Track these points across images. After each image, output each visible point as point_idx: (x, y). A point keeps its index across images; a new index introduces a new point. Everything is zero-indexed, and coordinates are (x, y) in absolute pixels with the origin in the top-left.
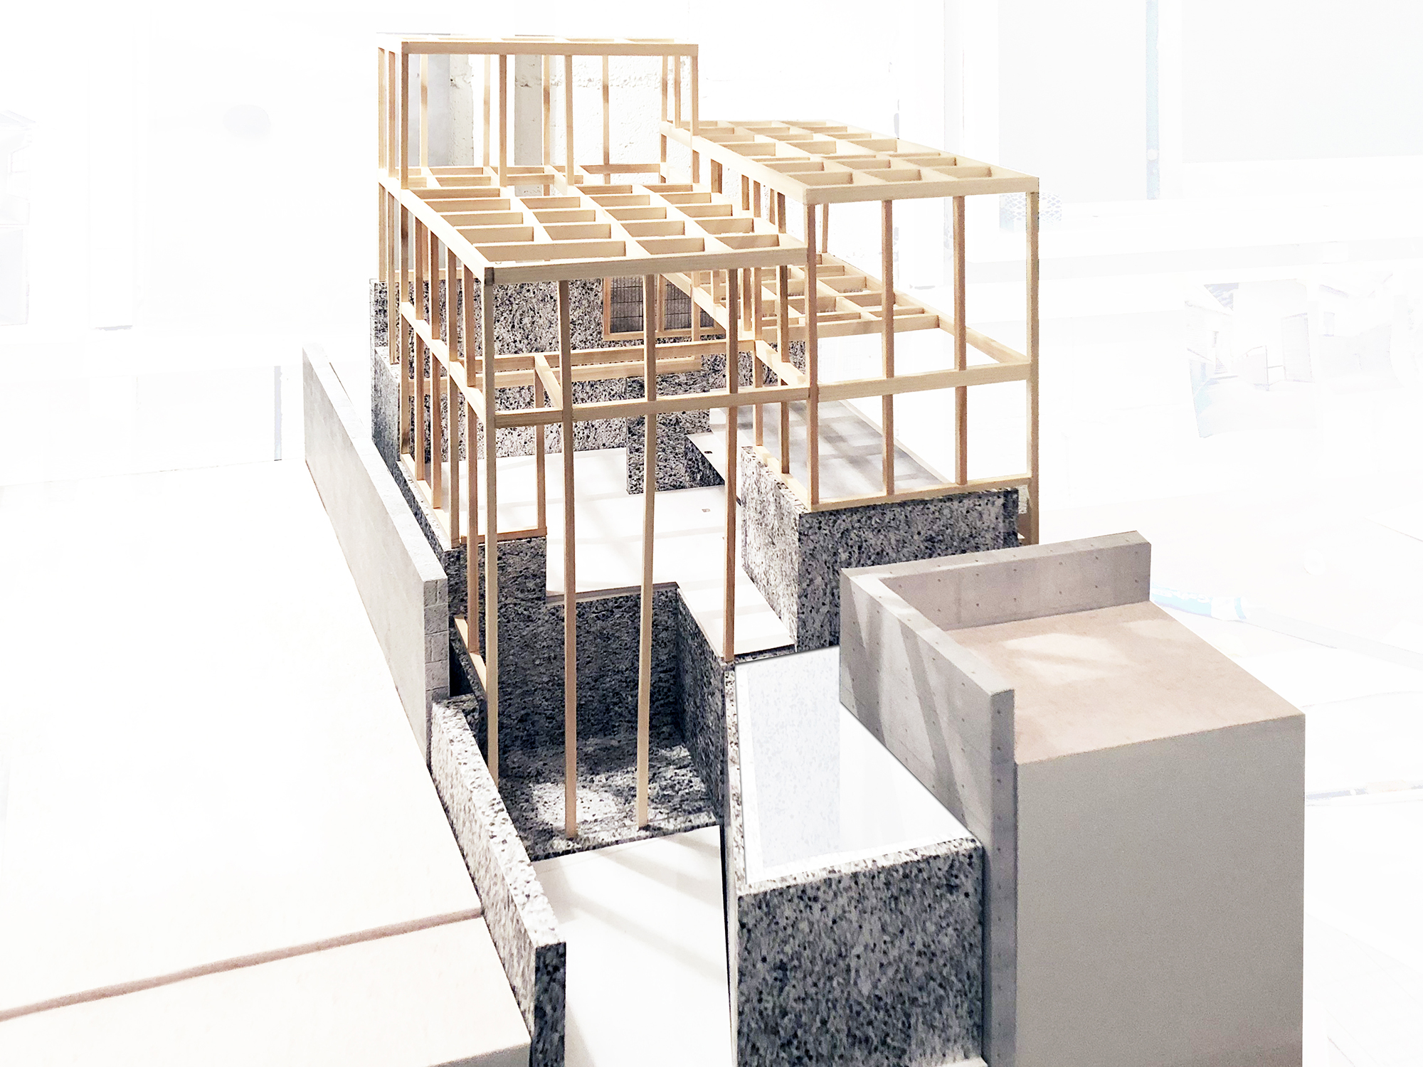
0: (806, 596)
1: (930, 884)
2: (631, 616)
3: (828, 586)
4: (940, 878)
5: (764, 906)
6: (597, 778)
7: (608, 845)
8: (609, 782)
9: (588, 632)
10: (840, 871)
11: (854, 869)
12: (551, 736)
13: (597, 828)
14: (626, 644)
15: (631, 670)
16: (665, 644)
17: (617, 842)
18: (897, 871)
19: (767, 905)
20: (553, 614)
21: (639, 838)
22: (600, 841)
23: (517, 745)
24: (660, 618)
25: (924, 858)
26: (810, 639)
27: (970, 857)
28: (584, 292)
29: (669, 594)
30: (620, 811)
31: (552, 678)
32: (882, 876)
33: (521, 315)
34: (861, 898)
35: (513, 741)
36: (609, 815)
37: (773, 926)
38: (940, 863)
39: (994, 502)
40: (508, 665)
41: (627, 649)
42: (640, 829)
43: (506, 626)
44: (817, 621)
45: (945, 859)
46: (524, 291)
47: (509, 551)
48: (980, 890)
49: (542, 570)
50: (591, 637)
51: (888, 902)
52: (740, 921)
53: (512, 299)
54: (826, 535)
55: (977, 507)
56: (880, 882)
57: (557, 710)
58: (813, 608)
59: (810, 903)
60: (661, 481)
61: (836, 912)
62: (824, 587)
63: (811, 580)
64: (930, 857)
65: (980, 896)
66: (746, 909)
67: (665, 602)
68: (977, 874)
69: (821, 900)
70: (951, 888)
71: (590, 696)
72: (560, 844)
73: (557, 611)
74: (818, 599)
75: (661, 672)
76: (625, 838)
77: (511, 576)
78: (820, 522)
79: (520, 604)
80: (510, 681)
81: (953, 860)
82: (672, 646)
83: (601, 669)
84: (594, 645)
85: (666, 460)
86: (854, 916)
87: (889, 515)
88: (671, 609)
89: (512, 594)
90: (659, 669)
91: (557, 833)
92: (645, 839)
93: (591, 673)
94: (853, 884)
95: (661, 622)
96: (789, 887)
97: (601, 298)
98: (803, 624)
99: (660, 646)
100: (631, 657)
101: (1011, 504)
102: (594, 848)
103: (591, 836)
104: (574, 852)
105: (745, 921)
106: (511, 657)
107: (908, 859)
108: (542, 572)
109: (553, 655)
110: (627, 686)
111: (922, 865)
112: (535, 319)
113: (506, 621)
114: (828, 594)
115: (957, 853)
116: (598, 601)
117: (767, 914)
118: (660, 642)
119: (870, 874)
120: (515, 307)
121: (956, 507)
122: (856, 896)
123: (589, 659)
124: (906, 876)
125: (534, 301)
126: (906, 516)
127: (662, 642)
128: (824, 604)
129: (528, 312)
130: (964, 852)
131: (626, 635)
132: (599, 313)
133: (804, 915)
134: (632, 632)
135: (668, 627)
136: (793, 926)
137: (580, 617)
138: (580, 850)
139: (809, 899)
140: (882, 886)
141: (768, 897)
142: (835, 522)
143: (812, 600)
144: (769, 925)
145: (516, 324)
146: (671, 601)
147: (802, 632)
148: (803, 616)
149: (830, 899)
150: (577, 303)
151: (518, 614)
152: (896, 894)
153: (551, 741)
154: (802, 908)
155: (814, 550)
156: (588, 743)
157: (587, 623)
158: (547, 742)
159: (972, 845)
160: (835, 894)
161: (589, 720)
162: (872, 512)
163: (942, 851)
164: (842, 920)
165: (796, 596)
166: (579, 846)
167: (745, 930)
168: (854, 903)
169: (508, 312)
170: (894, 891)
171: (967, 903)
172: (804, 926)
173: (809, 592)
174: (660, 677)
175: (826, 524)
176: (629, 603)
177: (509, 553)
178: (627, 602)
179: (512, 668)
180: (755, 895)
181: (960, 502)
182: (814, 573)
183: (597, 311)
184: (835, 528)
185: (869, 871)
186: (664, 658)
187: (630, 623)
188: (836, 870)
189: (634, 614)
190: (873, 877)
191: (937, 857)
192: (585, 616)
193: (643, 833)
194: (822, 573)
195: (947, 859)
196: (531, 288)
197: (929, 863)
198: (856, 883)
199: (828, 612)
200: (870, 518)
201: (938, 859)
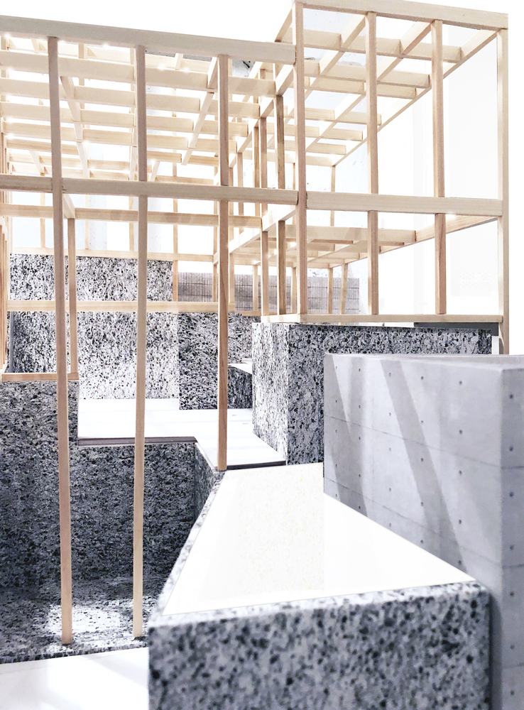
0: (296, 410)
1: (421, 637)
2: (154, 465)
3: (317, 403)
4: (434, 631)
5: (187, 647)
6: (111, 603)
7: (100, 651)
8: (122, 605)
9: (115, 476)
10: (298, 607)
11: (317, 606)
12: (83, 571)
13: (95, 638)
14: (149, 491)
15: (154, 516)
16: (185, 494)
17: (110, 649)
18: (377, 614)
19: (192, 646)
20: (84, 456)
21: (132, 647)
22: (93, 647)
23: (52, 577)
24: (180, 470)
25: (414, 599)
26: (300, 455)
27: (474, 604)
28: (159, 275)
29: (188, 447)
30: (123, 626)
31: (84, 516)
32: (357, 618)
33: (113, 288)
34: (327, 649)
35: (48, 573)
36: (111, 628)
37: (200, 679)
38: (433, 609)
39: (470, 339)
40: (43, 500)
41: (151, 495)
42: (135, 639)
43: (41, 462)
44: (307, 436)
45: (441, 603)
46: (115, 270)
47: (44, 390)
48: (486, 652)
49: (74, 412)
50: (118, 482)
51: (364, 657)
52: (151, 667)
53: (105, 275)
54: (315, 349)
55: (455, 342)
56: (353, 627)
57: (88, 547)
58: (302, 423)
59: (255, 650)
60: (204, 401)
61: (292, 666)
62: (313, 403)
63: (301, 395)
64: (422, 599)
65: (485, 664)
66: (160, 648)
67: (185, 454)
68: (482, 630)
69: (270, 647)
70: (450, 648)
71: (118, 537)
72: (53, 648)
73: (88, 453)
74: (308, 415)
75: (181, 521)
76: (118, 645)
77: (45, 415)
78: (309, 336)
79: (54, 442)
80: (45, 516)
81: (452, 607)
82: (190, 497)
83: (127, 512)
84: (121, 489)
85: (208, 384)
86: (316, 674)
87: (374, 339)
88: (190, 462)
89: (47, 432)
90: (179, 518)
91: (56, 640)
92: (138, 647)
93: (119, 515)
94: (317, 629)
95: (180, 473)
96: (224, 621)
97: (171, 281)
98: (293, 439)
99: (180, 496)
100: (155, 503)
101: (485, 343)
102: (87, 653)
103: (86, 643)
104: (66, 656)
105: (158, 667)
106: (46, 492)
107: (391, 599)
108: (74, 414)
109: (84, 494)
110: (151, 531)
111: (411, 610)
112: (123, 292)
113: (41, 457)
114: (317, 411)
115: (457, 597)
116: (124, 447)
117: (192, 659)
118: (180, 491)
119: (339, 613)
120: (108, 282)
121: (436, 339)
122: (321, 645)
123: (116, 502)
124: (389, 623)
125: (122, 278)
126: (390, 342)
127: (182, 492)
128: (313, 421)
129: (117, 287)
130: (466, 597)
131: (150, 482)
132: (170, 292)
133: (247, 666)
134: (155, 480)
135: (187, 478)
136: (230, 681)
137: (108, 461)
138: (71, 654)
139: (254, 642)
140: (356, 634)
141: (193, 633)
142: (323, 338)
143: (302, 415)
144: (194, 676)
145: (108, 295)
146: (189, 454)
147: (293, 447)
148: (293, 431)
149: (283, 646)
150: (154, 283)
151: (52, 452)
152: (376, 648)
153: (83, 575)
154: (244, 656)
155: (303, 364)
156: (115, 579)
157: (115, 467)
158: (79, 577)
159: (475, 590)
160: (291, 640)
161: (117, 560)
162: (358, 333)
163: (437, 593)
164: (300, 679)
165: (287, 411)
166: (71, 650)
167: (158, 682)
168: (317, 655)
169: (103, 285)
170: (373, 641)
171: (469, 670)
172: (245, 682)
173: (299, 407)
174: (180, 526)
175: (315, 338)
176: (152, 452)
177: (44, 393)
178: (150, 451)
179: (47, 503)
180: (175, 629)
181: (439, 335)
182: (303, 387)
183: (168, 291)
184: (323, 344)
185: (339, 610)
186: (183, 507)
187: (153, 471)
188: (293, 605)
189: (157, 463)
190: (344, 619)
191: (429, 600)
192: (113, 461)
193: (137, 643)
194: (310, 388)
195: (444, 605)
196: (120, 268)
197: (419, 607)
198: (320, 625)
199: (317, 429)
200: (356, 338)
201: (431, 602)
